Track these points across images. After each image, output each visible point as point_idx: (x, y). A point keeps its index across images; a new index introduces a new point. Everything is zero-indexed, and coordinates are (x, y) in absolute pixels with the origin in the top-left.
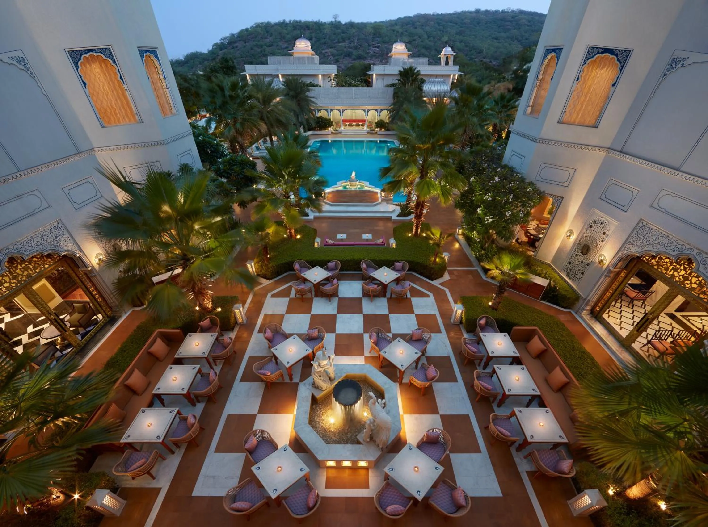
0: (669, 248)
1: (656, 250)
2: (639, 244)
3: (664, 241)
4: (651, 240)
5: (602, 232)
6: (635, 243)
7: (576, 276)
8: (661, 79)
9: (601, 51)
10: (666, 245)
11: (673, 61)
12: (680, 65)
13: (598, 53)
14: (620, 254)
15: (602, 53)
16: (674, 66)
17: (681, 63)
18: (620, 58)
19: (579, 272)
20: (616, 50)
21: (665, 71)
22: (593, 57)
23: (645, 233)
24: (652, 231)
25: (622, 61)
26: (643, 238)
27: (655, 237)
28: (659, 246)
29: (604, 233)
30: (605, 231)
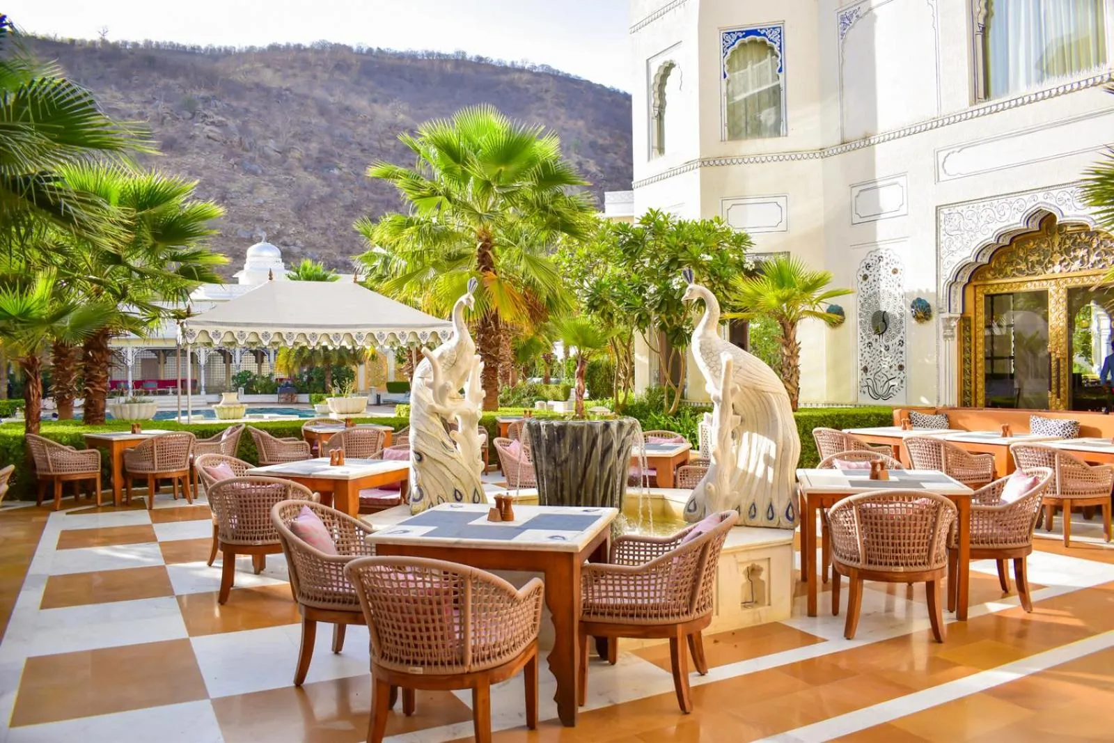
0: (1004, 219)
1: (991, 235)
2: (959, 245)
3: (992, 214)
4: (973, 226)
5: (890, 272)
6: (953, 248)
7: (891, 383)
8: (841, 41)
9: (741, 35)
10: (998, 216)
11: (842, 18)
12: (854, 18)
13: (738, 38)
14: (943, 281)
15: (744, 37)
16: (847, 22)
17: (854, 15)
18: (772, 38)
19: (892, 371)
20: (761, 30)
21: (840, 31)
22: (734, 44)
23: (957, 223)
24: (963, 214)
25: (775, 40)
26: (959, 233)
27: (975, 219)
28: (990, 226)
29: (895, 271)
30: (893, 267)
